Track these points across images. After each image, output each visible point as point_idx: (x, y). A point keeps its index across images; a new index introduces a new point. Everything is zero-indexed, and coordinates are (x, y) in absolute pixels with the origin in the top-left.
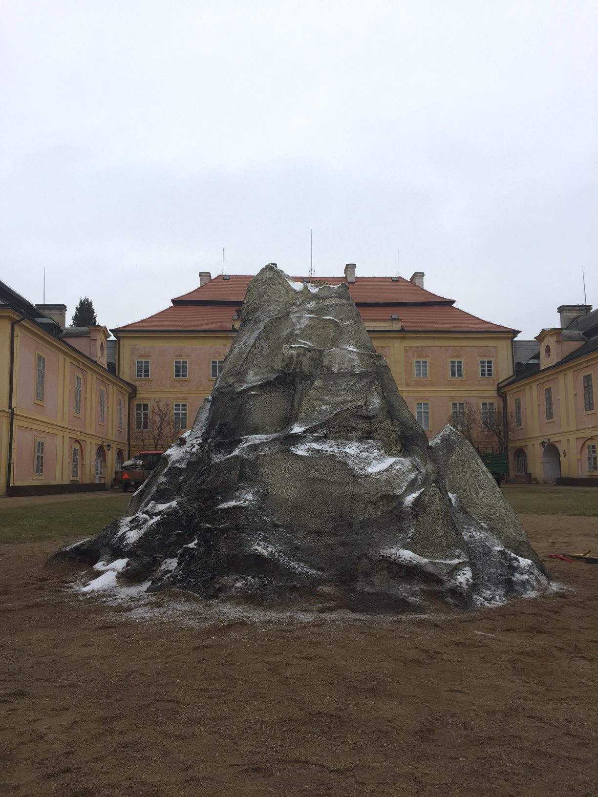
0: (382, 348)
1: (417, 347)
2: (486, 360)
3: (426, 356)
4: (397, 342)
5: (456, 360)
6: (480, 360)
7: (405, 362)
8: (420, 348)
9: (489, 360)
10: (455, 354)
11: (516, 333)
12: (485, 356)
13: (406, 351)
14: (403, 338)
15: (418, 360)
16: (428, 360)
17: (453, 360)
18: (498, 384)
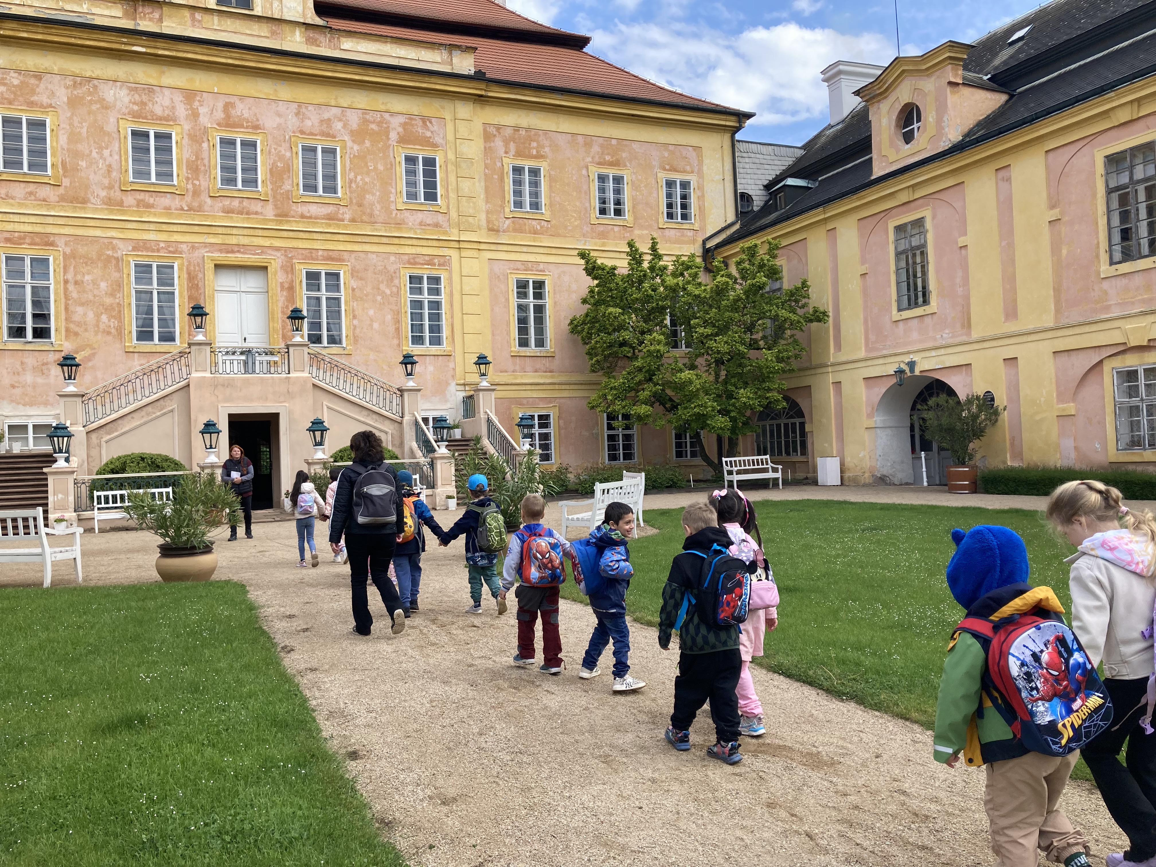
0: (425, 120)
1: (517, 129)
2: (678, 177)
3: (539, 156)
4: (464, 110)
5: (611, 172)
6: (663, 176)
7: (486, 167)
8: (523, 132)
9: (686, 177)
10: (608, 158)
11: (742, 116)
12: (674, 169)
13: (488, 137)
14: (480, 99)
15: (519, 163)
16: (544, 166)
17: (604, 171)
18: (704, 242)
